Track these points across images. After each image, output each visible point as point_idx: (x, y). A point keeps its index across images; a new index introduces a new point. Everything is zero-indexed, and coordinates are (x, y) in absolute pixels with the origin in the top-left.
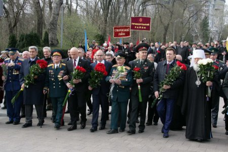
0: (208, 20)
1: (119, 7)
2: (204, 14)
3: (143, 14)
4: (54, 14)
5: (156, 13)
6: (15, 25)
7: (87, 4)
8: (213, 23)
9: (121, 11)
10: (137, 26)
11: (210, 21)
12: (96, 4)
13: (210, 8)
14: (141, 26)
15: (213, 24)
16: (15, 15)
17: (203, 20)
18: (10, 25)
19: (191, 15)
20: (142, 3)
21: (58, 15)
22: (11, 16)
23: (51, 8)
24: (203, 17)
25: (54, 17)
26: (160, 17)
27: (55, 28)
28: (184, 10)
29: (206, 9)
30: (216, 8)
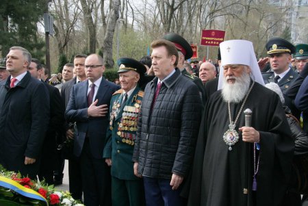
0: (290, 31)
1: (182, 20)
2: (285, 24)
3: (210, 27)
4: (109, 30)
5: (226, 26)
6: (66, 44)
7: (144, 17)
8: (297, 34)
9: (184, 24)
10: (208, 41)
11: (292, 33)
12: (156, 17)
13: (293, 16)
14: (213, 41)
15: (296, 37)
16: (66, 32)
17: (284, 32)
18: (60, 45)
19: (269, 27)
20: (210, 14)
21: (114, 31)
22: (61, 35)
23: (105, 24)
24: (284, 28)
25: (109, 34)
26: (231, 30)
27: (110, 47)
28: (261, 20)
29: (288, 17)
30: (301, 16)
